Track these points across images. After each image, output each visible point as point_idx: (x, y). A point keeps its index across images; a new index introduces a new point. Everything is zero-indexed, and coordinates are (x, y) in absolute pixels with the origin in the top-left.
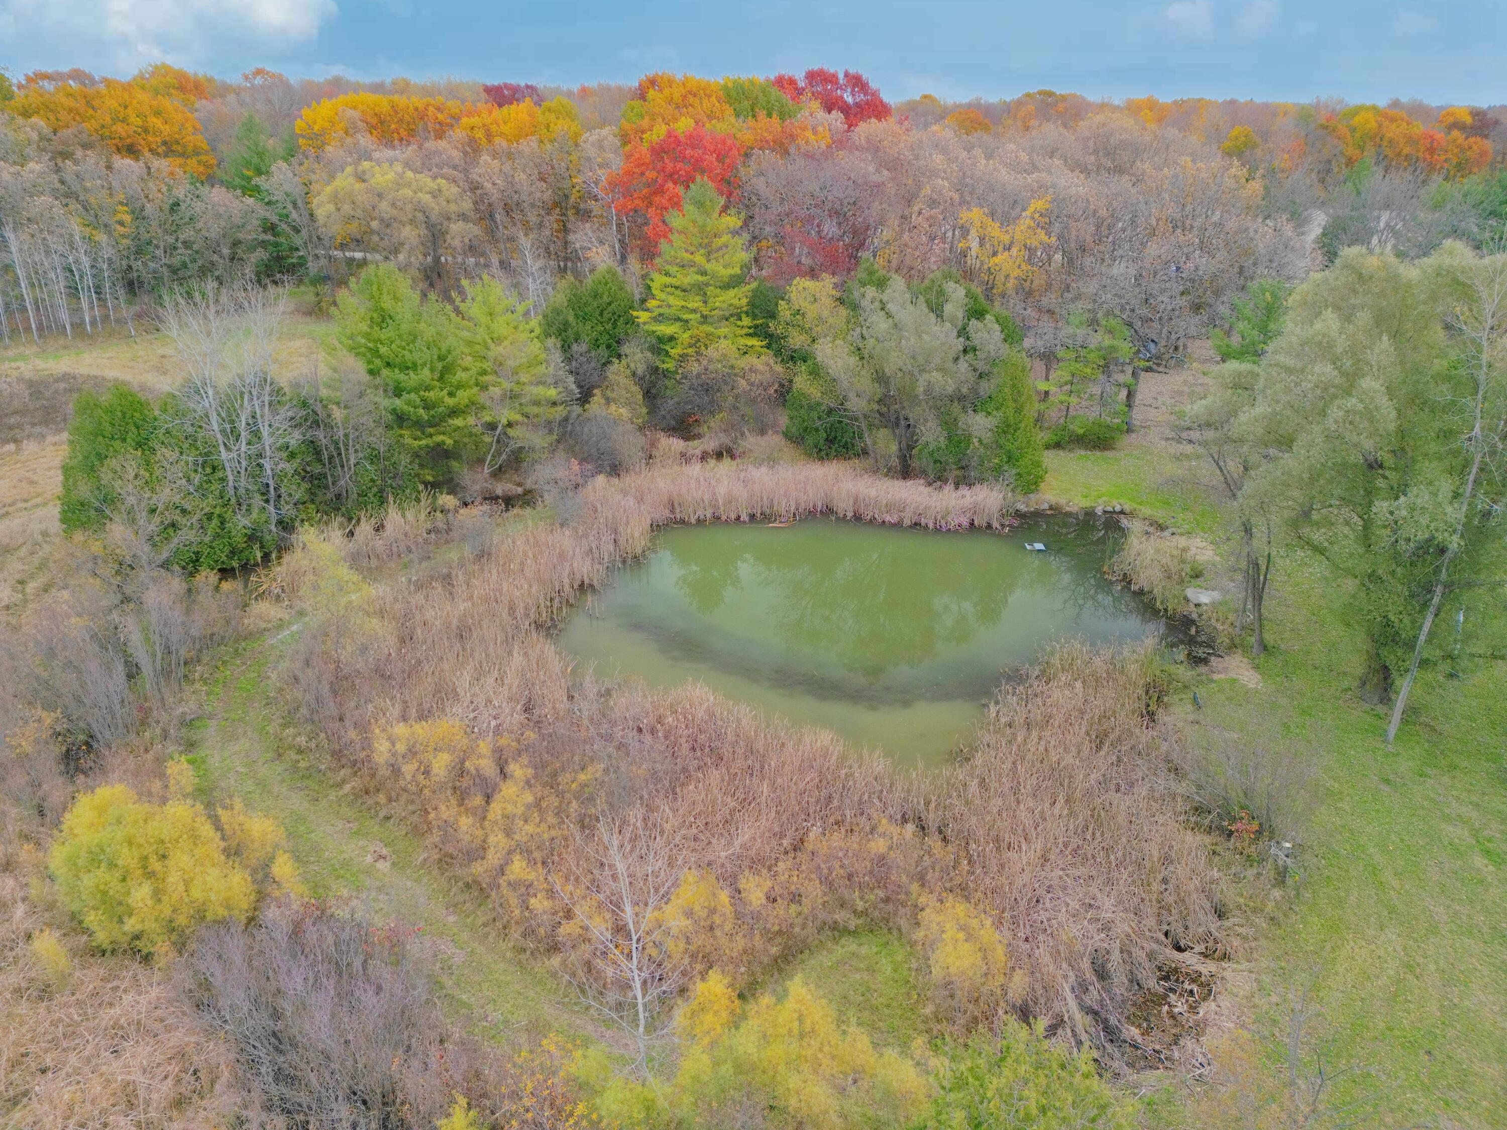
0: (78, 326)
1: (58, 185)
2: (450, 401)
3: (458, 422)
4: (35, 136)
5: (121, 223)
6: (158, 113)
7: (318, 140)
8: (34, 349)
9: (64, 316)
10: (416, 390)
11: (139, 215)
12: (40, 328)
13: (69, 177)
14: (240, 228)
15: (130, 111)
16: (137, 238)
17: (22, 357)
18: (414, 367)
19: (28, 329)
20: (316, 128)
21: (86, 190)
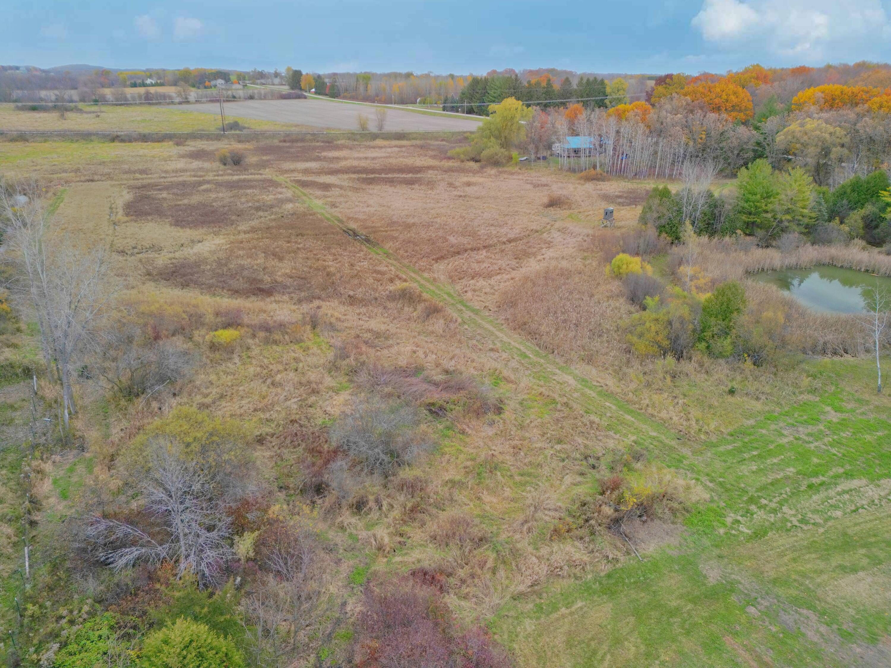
0: (671, 176)
1: (684, 122)
2: (765, 208)
3: (765, 215)
4: (684, 103)
5: (701, 139)
6: (735, 93)
7: (800, 106)
8: (654, 181)
9: (667, 171)
10: (753, 202)
11: (708, 135)
12: (658, 174)
13: (689, 119)
14: (746, 143)
15: (724, 93)
16: (705, 144)
17: (649, 184)
18: (756, 195)
19: (654, 174)
20: (801, 100)
21: (693, 125)
